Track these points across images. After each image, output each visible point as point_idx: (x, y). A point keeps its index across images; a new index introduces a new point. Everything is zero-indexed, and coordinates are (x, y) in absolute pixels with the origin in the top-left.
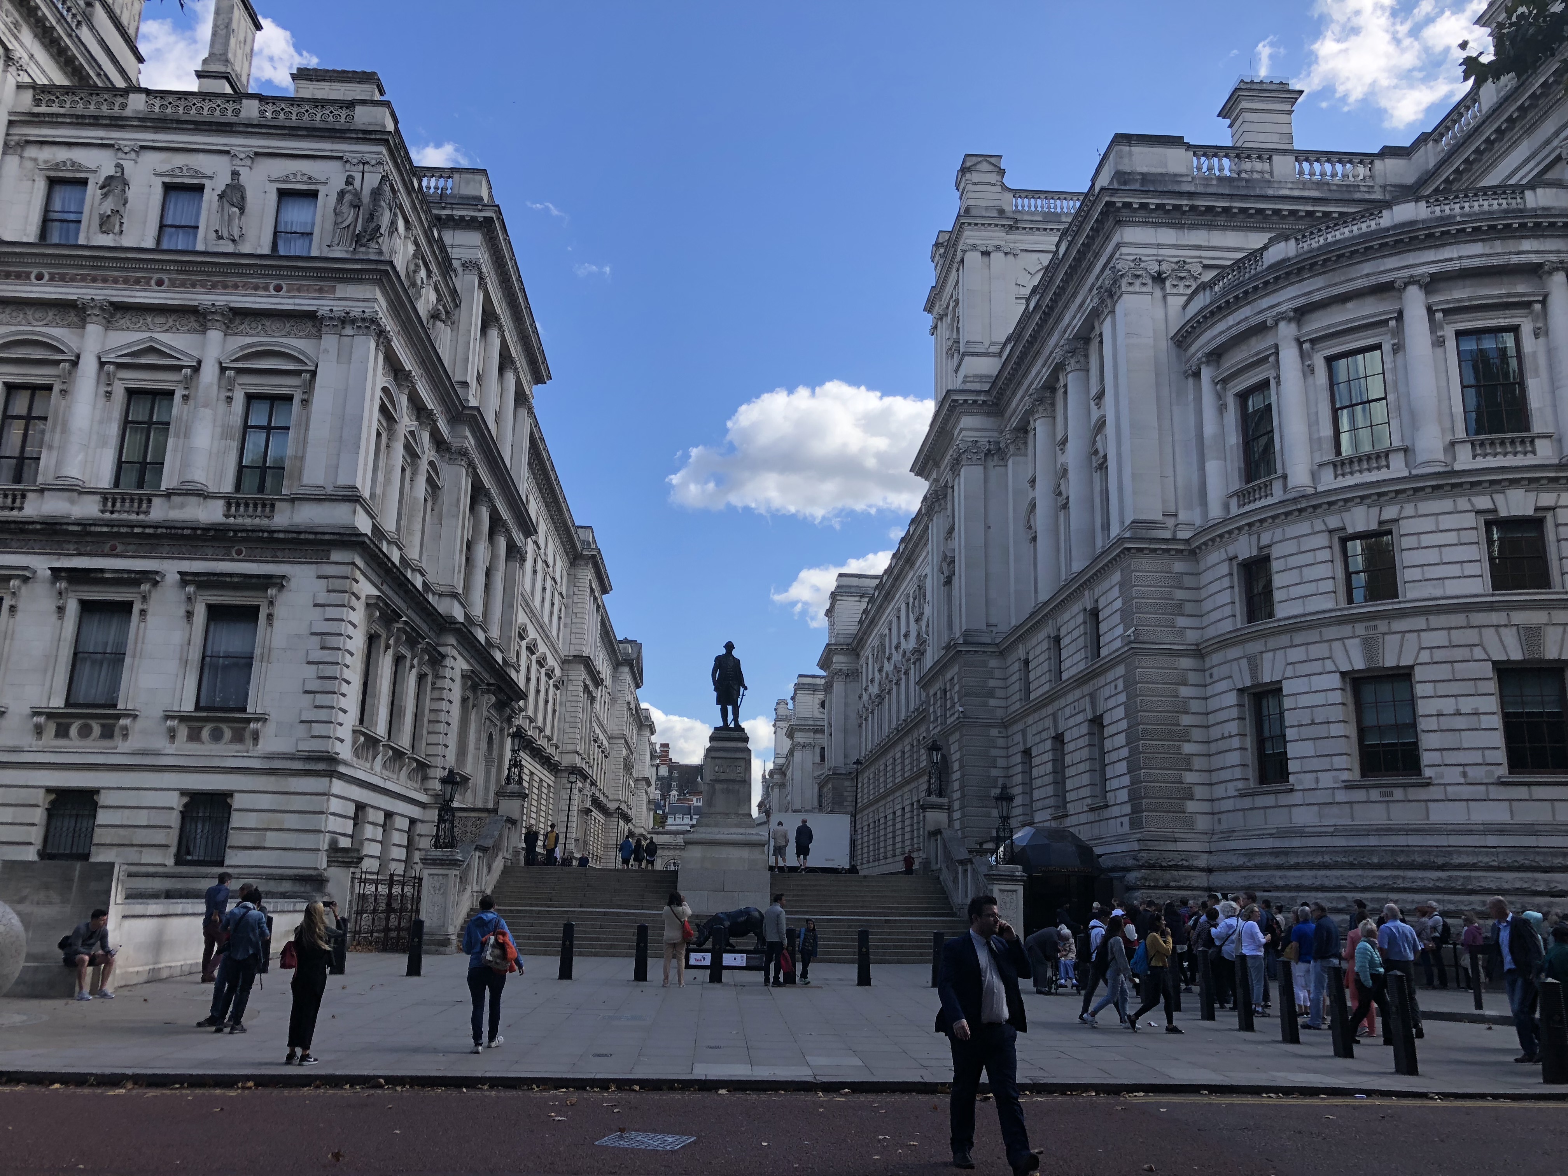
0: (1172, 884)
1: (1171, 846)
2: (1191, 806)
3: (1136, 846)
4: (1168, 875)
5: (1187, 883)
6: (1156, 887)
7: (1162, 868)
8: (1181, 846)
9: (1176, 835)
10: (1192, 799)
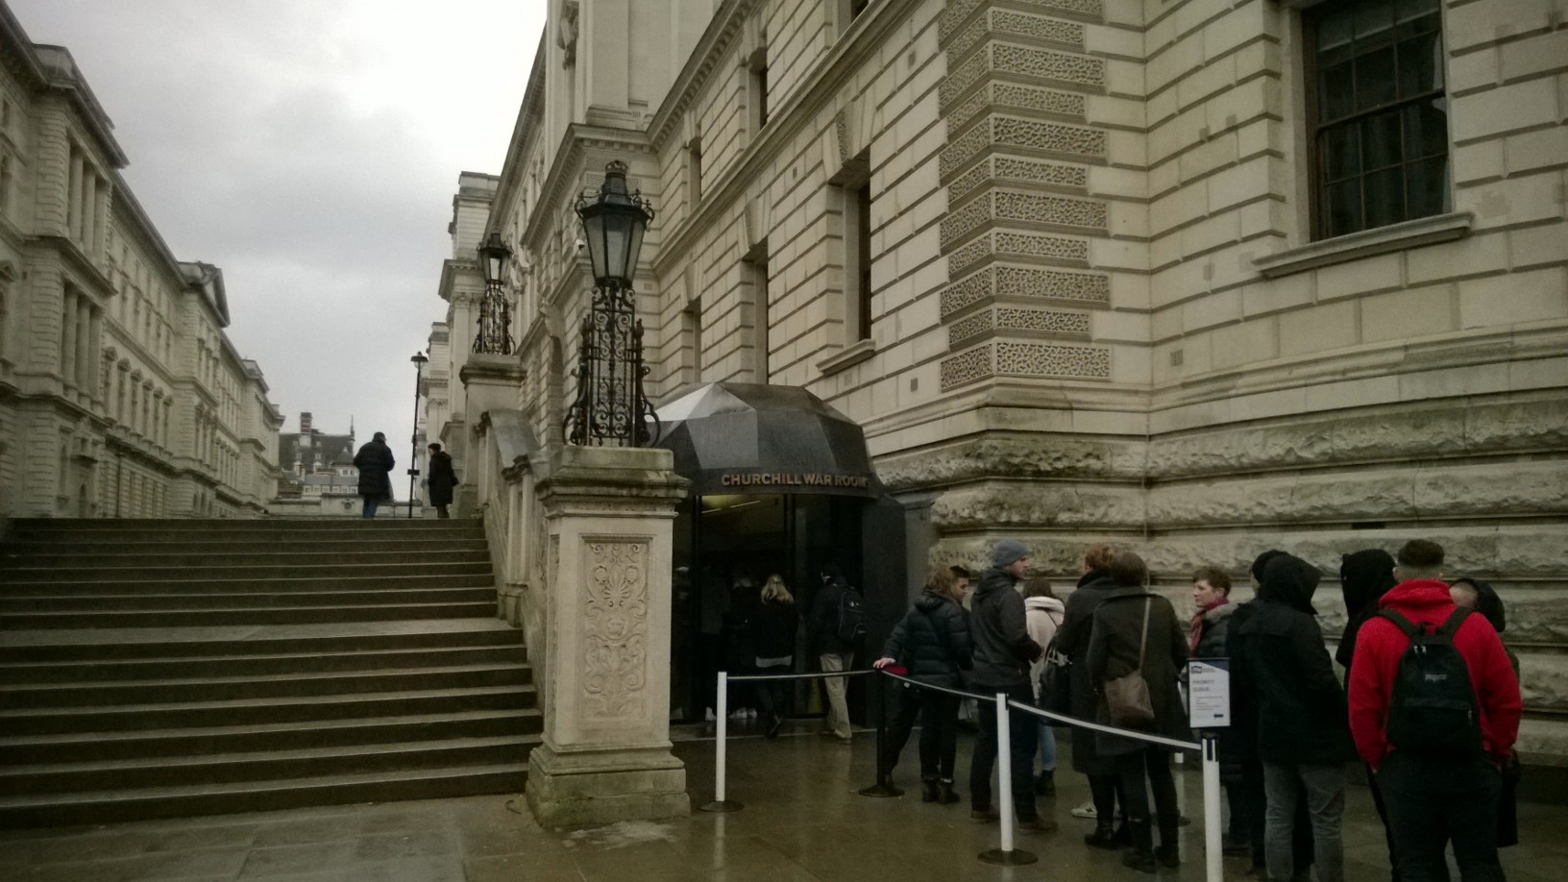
0: (1064, 517)
1: (1058, 422)
2: (1103, 325)
3: (972, 423)
4: (1052, 495)
5: (1098, 514)
6: (1025, 526)
7: (1040, 477)
8: (1081, 422)
9: (1071, 396)
10: (1106, 307)
